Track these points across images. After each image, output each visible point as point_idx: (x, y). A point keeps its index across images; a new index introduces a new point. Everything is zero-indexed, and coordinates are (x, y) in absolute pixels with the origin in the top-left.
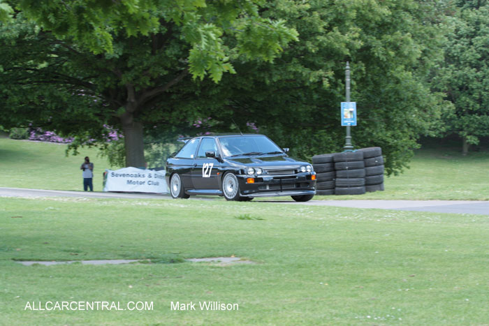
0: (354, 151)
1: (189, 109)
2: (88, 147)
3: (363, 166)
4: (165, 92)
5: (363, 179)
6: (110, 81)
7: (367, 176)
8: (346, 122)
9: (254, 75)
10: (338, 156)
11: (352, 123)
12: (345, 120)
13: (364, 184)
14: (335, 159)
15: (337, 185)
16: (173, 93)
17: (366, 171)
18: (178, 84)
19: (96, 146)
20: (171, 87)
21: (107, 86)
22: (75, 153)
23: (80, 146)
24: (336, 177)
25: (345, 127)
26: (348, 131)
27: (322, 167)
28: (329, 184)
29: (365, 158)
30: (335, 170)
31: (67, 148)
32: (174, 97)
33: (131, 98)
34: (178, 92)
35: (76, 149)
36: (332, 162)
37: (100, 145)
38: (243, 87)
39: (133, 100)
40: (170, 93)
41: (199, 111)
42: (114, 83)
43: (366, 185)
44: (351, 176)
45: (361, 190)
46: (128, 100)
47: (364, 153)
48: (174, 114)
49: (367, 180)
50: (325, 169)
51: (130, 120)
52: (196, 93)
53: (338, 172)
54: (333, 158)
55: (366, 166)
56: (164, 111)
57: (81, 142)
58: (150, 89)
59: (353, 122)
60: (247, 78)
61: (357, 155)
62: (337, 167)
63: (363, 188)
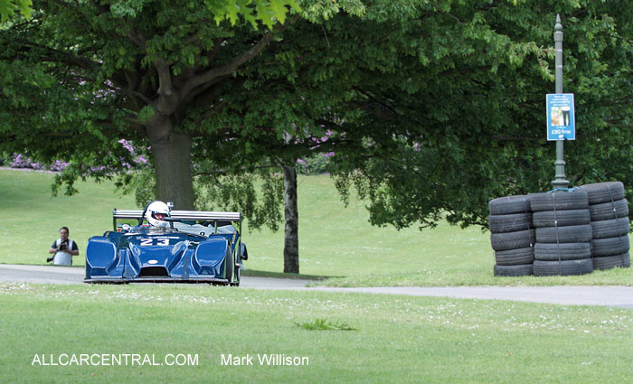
0: (570, 190)
1: (277, 107)
2: (95, 178)
3: (588, 219)
4: (231, 77)
5: (588, 245)
6: (125, 56)
7: (594, 238)
8: (557, 132)
9: (399, 45)
10: (539, 201)
11: (565, 135)
12: (555, 128)
13: (589, 253)
14: (533, 206)
15: (536, 256)
16: (246, 77)
17: (594, 228)
18: (255, 61)
19: (109, 178)
20: (242, 67)
21: (119, 65)
22: (71, 192)
23: (80, 178)
24: (535, 241)
25: (555, 142)
26: (559, 149)
27: (508, 222)
28: (522, 253)
29: (591, 204)
30: (533, 227)
31: (54, 182)
32: (247, 85)
33: (165, 88)
34: (255, 76)
35: (71, 183)
36: (529, 211)
37: (116, 177)
38: (380, 67)
39: (168, 92)
40: (241, 79)
41: (295, 112)
42: (132, 59)
43: (594, 256)
44: (564, 238)
45: (583, 266)
46: (159, 91)
47: (590, 194)
48: (248, 116)
49: (594, 247)
50: (514, 226)
51: (165, 131)
52: (289, 78)
53: (538, 231)
54: (528, 203)
55: (593, 220)
56: (230, 111)
57: (81, 170)
58: (200, 71)
59: (569, 132)
60: (387, 49)
61: (576, 198)
62: (536, 222)
63: (588, 262)
